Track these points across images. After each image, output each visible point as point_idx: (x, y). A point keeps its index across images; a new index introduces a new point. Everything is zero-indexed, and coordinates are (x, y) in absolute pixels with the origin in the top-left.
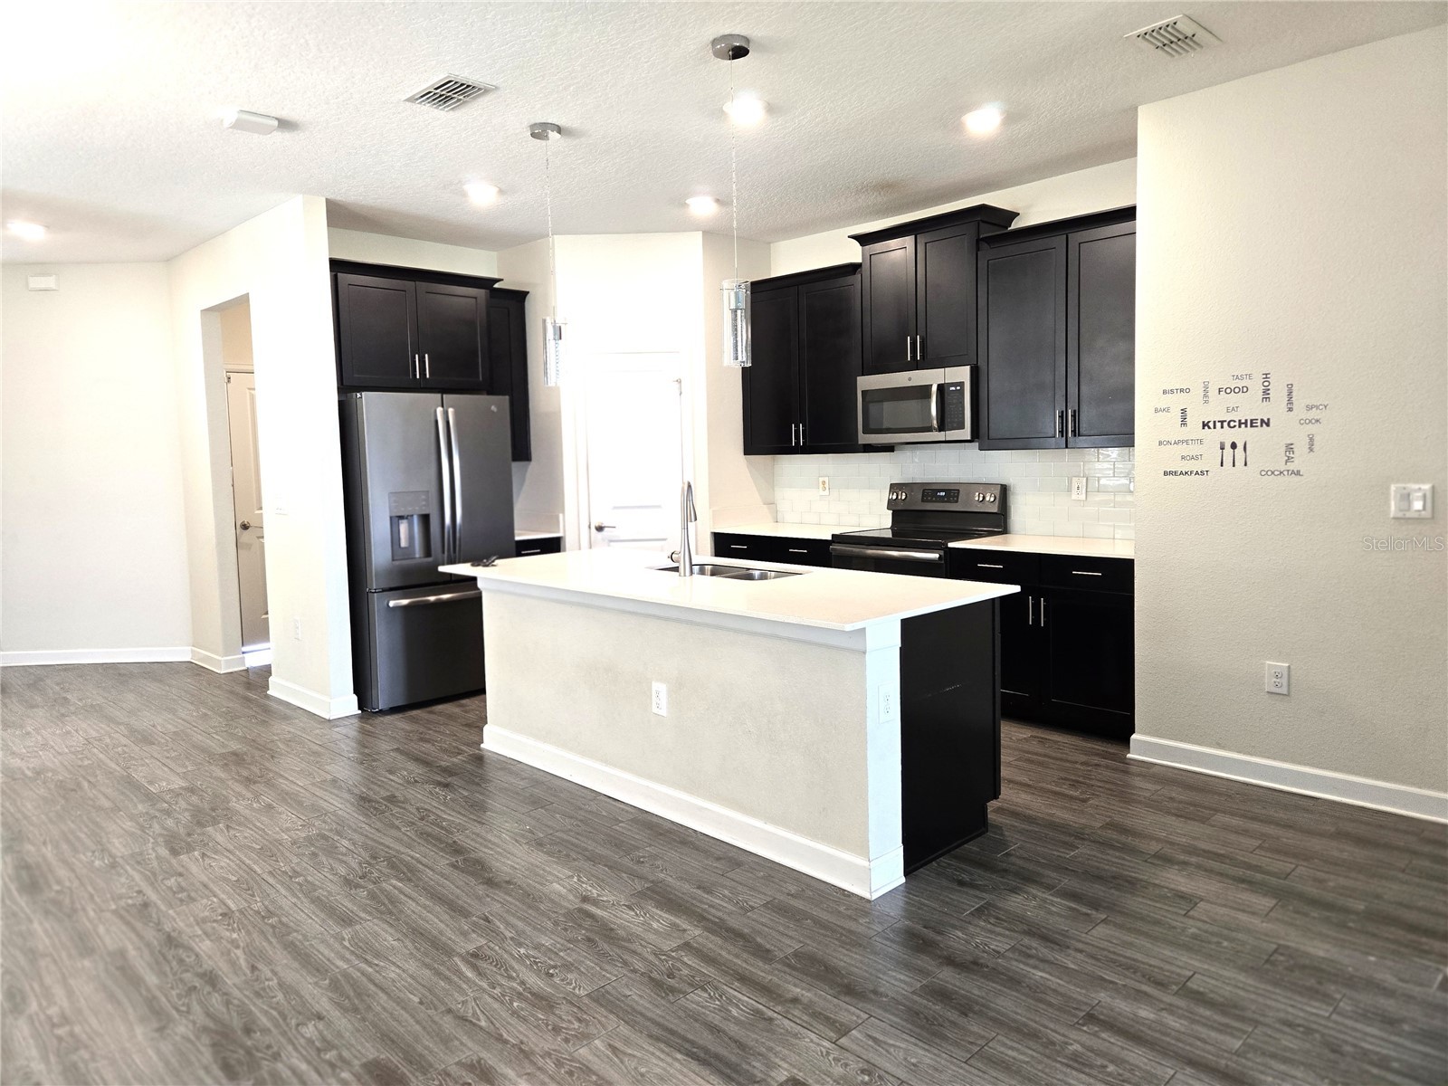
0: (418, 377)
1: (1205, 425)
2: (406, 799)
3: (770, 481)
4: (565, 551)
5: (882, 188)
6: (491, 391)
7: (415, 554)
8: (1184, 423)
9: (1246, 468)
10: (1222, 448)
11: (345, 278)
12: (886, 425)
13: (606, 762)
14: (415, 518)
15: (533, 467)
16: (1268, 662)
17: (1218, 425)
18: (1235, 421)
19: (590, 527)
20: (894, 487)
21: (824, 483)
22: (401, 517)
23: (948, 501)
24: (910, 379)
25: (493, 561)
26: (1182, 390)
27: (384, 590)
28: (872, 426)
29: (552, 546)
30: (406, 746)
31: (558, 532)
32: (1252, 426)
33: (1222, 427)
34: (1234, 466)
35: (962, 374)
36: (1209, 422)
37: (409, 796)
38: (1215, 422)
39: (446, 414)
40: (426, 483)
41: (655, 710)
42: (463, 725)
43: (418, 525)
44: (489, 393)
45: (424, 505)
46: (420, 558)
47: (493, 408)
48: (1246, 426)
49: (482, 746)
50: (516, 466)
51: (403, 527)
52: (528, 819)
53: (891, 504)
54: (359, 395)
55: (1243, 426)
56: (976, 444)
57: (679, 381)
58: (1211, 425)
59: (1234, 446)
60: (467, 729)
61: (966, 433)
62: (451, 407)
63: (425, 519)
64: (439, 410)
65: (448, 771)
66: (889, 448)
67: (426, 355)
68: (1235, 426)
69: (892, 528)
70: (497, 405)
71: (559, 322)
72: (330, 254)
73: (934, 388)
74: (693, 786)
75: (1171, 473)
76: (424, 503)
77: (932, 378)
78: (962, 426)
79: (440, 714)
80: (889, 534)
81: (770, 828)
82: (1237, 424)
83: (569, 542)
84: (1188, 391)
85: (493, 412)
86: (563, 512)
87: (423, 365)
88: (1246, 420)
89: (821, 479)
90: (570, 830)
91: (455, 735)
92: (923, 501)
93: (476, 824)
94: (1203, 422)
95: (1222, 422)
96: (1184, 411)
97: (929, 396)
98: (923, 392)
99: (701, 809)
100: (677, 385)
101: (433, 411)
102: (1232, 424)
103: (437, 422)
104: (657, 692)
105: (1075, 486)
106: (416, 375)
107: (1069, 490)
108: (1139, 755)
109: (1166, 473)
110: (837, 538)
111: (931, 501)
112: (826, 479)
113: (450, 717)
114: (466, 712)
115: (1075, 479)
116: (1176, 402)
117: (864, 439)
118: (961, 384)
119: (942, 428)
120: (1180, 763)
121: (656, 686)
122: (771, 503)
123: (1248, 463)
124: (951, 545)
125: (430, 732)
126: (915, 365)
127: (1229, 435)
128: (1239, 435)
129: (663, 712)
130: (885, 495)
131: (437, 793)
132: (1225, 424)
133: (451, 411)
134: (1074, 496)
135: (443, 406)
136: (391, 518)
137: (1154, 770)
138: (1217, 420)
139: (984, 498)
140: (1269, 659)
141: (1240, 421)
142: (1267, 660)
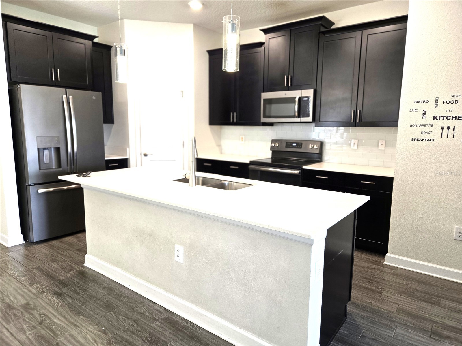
0: (54, 80)
1: (435, 118)
2: (35, 306)
3: (219, 137)
4: (130, 167)
5: (279, 6)
6: (93, 89)
7: (53, 167)
8: (424, 116)
9: (454, 138)
10: (442, 129)
11: (12, 26)
12: (273, 114)
13: (148, 281)
14: (52, 149)
15: (115, 126)
16: (456, 226)
17: (442, 118)
18: (450, 117)
19: (141, 154)
20: (273, 141)
21: (242, 138)
22: (45, 149)
23: (298, 148)
24: (286, 94)
25: (89, 174)
26: (424, 101)
27: (35, 184)
28: (267, 114)
29: (123, 164)
30: (44, 266)
31: (127, 156)
32: (458, 119)
33: (443, 119)
34: (448, 137)
35: (309, 93)
36: (437, 116)
37: (38, 304)
38: (440, 117)
39: (68, 99)
40: (56, 132)
41: (176, 259)
42: (77, 250)
43: (54, 152)
44: (92, 90)
45: (57, 143)
46: (55, 168)
47: (94, 98)
48: (456, 119)
49: (84, 264)
50: (105, 126)
51: (46, 152)
52: (104, 322)
53: (272, 148)
54: (19, 86)
55: (454, 119)
56: (314, 124)
57: (182, 92)
58: (438, 118)
59: (448, 128)
60: (77, 252)
61: (310, 119)
62: (71, 95)
63: (58, 150)
64: (65, 96)
65: (63, 284)
66: (271, 124)
67: (58, 70)
68: (450, 119)
69: (272, 158)
70: (96, 96)
71: (124, 46)
72: (2, 11)
73: (297, 99)
74: (197, 301)
75: (415, 139)
76: (57, 142)
77: (296, 94)
78: (308, 116)
79: (66, 243)
80: (270, 161)
81: (243, 332)
82: (451, 118)
83: (132, 162)
84: (427, 102)
85: (93, 99)
86: (129, 147)
87: (57, 74)
88: (456, 116)
89: (241, 137)
90: (128, 330)
91: (72, 257)
92: (286, 147)
93: (72, 326)
94: (434, 117)
95: (443, 117)
96: (424, 111)
97: (295, 102)
98: (292, 100)
99: (202, 315)
100: (182, 93)
101: (61, 97)
102: (449, 118)
103: (63, 102)
104: (178, 251)
105: (380, 144)
106: (52, 79)
107: (378, 146)
108: (390, 263)
109: (412, 140)
110: (252, 163)
111: (290, 147)
112: (243, 137)
113: (71, 245)
114: (79, 241)
115: (380, 141)
116: (421, 107)
117: (263, 120)
118: (308, 97)
119: (299, 116)
120: (409, 267)
121: (177, 246)
122: (219, 146)
123: (455, 136)
124: (304, 167)
125: (59, 255)
126: (288, 89)
127: (446, 123)
128: (452, 123)
129: (181, 260)
130: (269, 145)
131: (54, 301)
132: (445, 118)
133: (71, 97)
134: (380, 148)
135: (66, 95)
136: (38, 149)
137: (399, 271)
138: (441, 116)
139: (313, 147)
140: (457, 225)
141: (453, 116)
142: (456, 225)
